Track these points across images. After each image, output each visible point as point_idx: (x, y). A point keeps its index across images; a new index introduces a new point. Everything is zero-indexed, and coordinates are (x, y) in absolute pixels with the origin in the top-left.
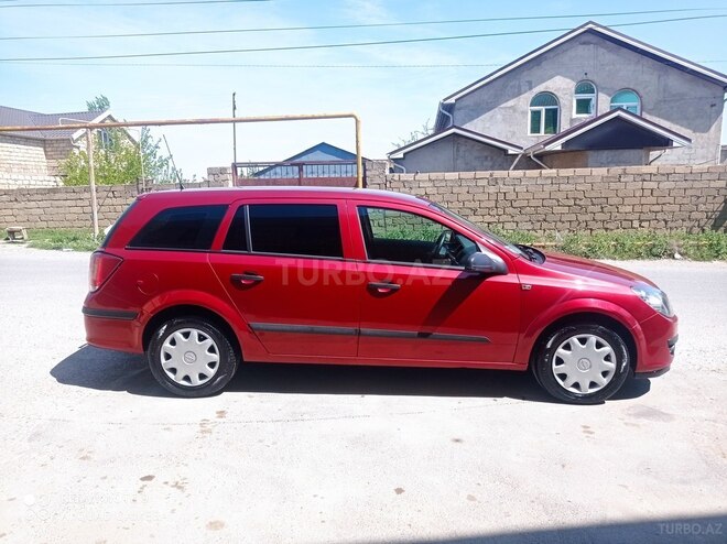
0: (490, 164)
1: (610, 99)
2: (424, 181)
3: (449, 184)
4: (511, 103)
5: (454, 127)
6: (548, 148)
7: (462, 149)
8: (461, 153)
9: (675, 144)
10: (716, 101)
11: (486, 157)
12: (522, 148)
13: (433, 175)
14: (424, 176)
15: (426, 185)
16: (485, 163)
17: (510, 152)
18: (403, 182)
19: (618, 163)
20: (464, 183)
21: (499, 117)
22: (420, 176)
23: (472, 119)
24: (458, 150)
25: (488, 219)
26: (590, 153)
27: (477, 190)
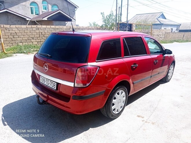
0: (20, 23)
1: (51, 6)
2: (14, 28)
3: (23, 29)
4: (24, 3)
5: (6, 9)
6: (44, 19)
7: (10, 17)
8: (9, 19)
9: (73, 21)
10: (74, 11)
11: (19, 21)
12: (30, 19)
13: (17, 26)
14: (14, 26)
15: (15, 29)
16: (19, 23)
17: (27, 20)
18: (6, 28)
19: (61, 25)
20: (28, 29)
21: (21, 8)
22: (12, 26)
23: (11, 7)
24: (8, 18)
25: (37, 40)
26: (54, 21)
27: (33, 31)
